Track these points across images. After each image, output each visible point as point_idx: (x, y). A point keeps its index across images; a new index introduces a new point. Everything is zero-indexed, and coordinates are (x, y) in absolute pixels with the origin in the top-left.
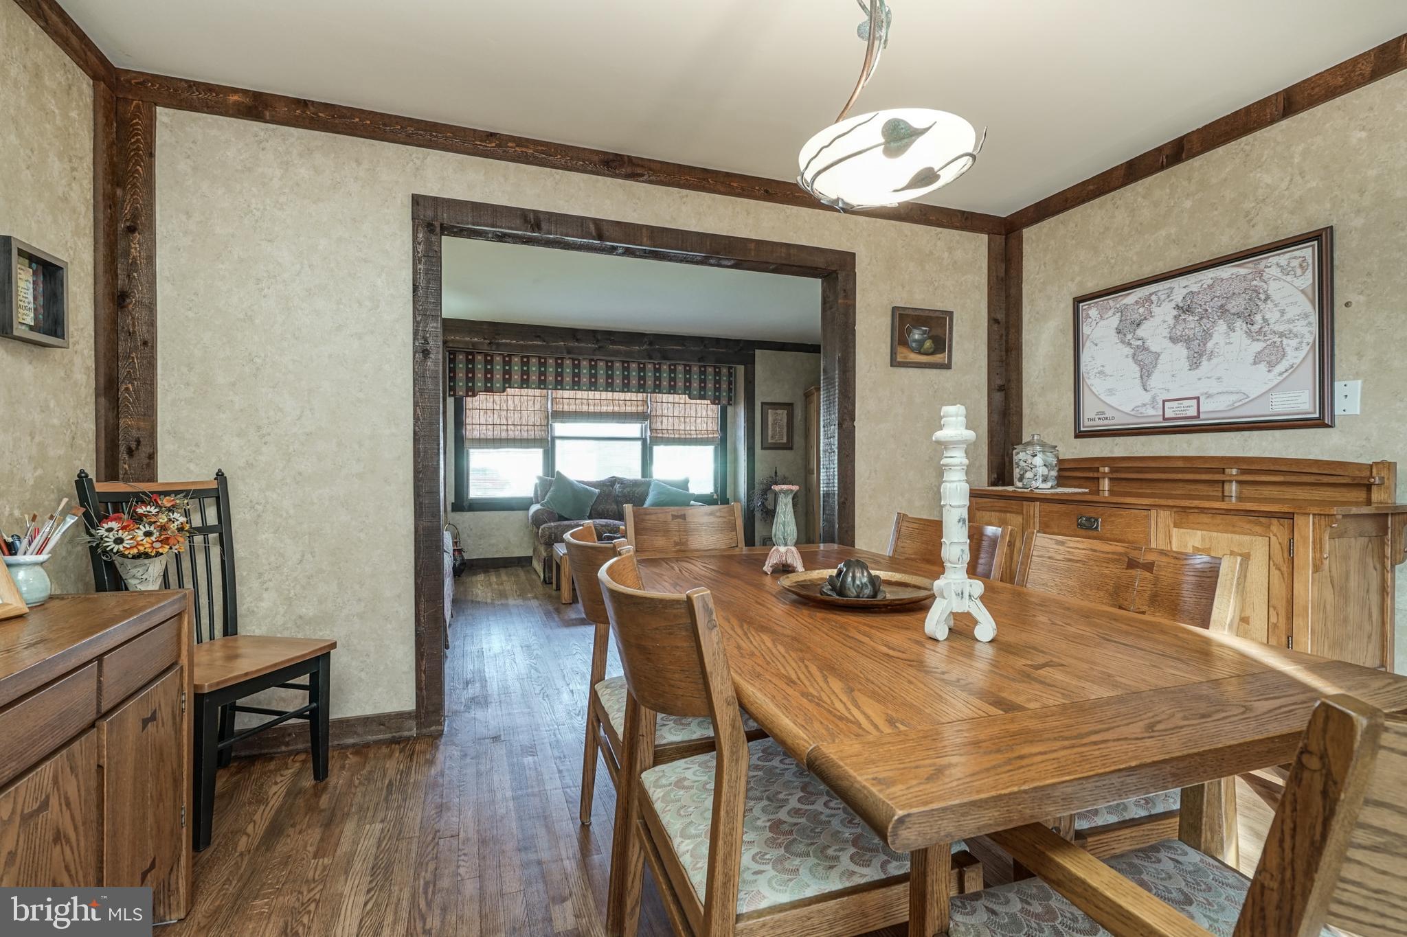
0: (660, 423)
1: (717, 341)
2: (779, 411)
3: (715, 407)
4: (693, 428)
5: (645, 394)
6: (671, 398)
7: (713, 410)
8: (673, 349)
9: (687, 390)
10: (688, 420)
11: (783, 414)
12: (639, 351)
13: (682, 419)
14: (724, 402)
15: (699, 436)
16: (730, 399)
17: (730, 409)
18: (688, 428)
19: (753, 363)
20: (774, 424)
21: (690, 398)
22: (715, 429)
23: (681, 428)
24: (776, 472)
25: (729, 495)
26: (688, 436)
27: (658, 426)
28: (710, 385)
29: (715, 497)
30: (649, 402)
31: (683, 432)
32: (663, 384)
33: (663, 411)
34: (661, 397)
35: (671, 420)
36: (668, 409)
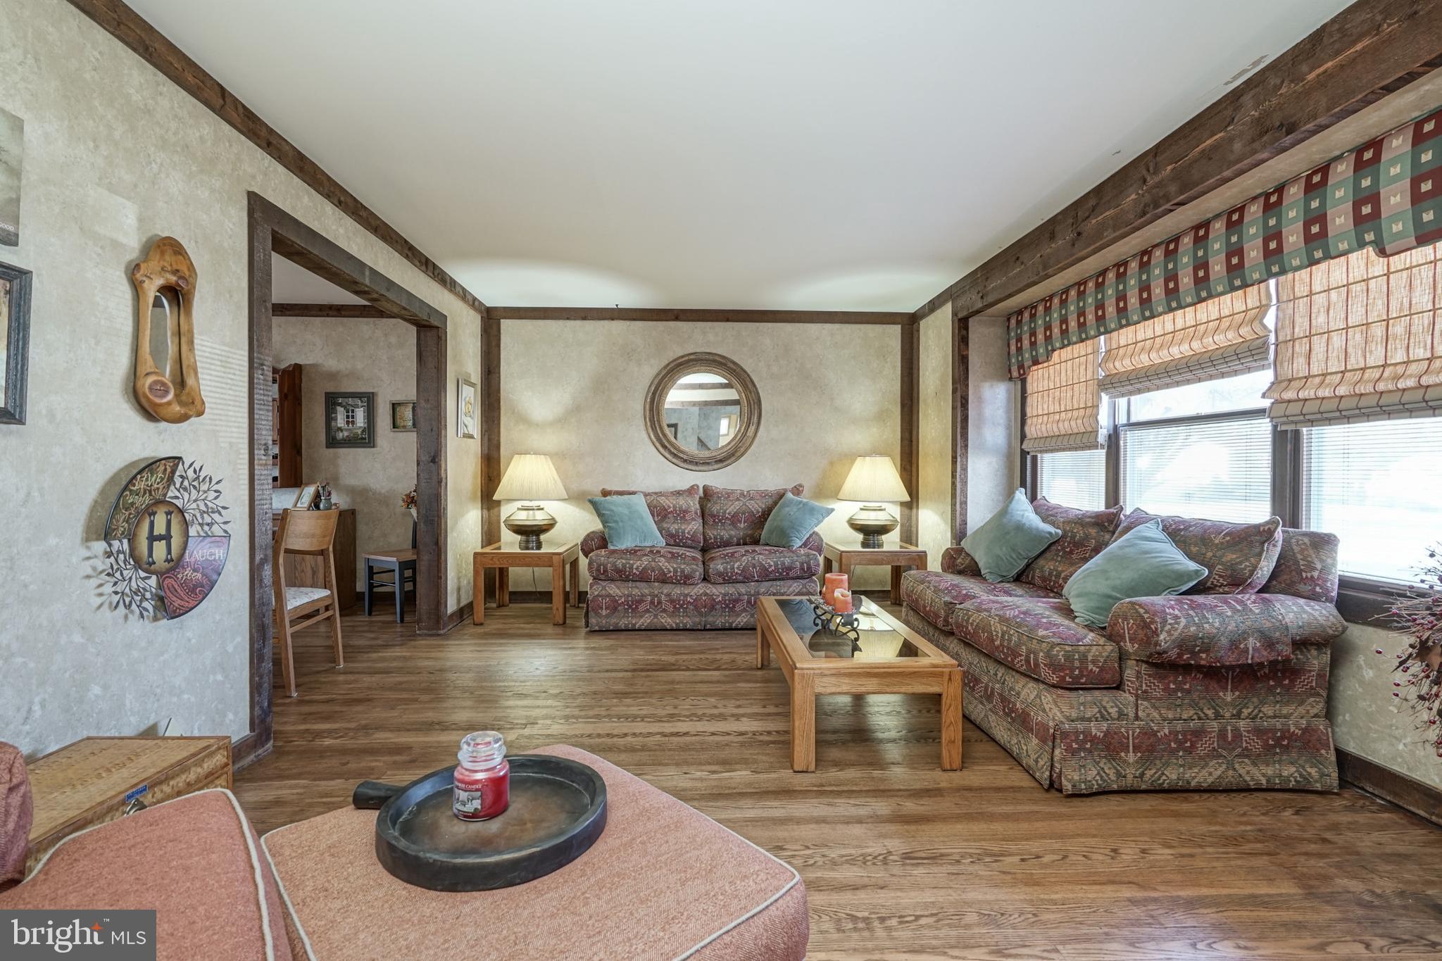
0: (1303, 360)
27: (1299, 366)
32: (1334, 219)
33: (1314, 322)
34: (1308, 280)
35: (1338, 341)
36: (1328, 311)
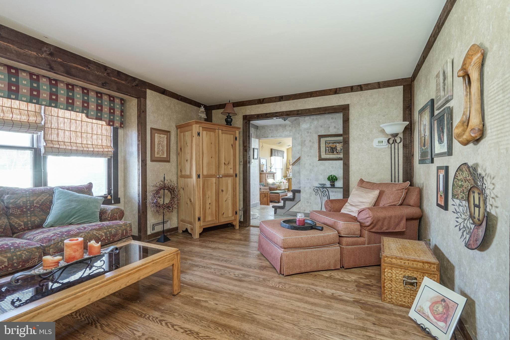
0: (55, 136)
1: (119, 74)
2: (162, 136)
3: (108, 127)
4: (89, 142)
5: (37, 106)
6: (68, 114)
7: (107, 130)
8: (77, 67)
9: (85, 109)
10: (84, 135)
11: (164, 137)
12: (36, 58)
13: (79, 134)
14: (117, 124)
15: (96, 150)
16: (122, 123)
17: (120, 131)
18: (85, 142)
19: (145, 98)
20: (159, 144)
21: (87, 117)
22: (109, 145)
23: (78, 142)
24: (164, 178)
25: (121, 194)
26: (85, 149)
27: (54, 137)
28: (106, 110)
29: (109, 197)
30: (43, 114)
31: (81, 145)
32: (60, 98)
33: (59, 125)
34: (57, 112)
35: (67, 133)
36: (64, 124)
